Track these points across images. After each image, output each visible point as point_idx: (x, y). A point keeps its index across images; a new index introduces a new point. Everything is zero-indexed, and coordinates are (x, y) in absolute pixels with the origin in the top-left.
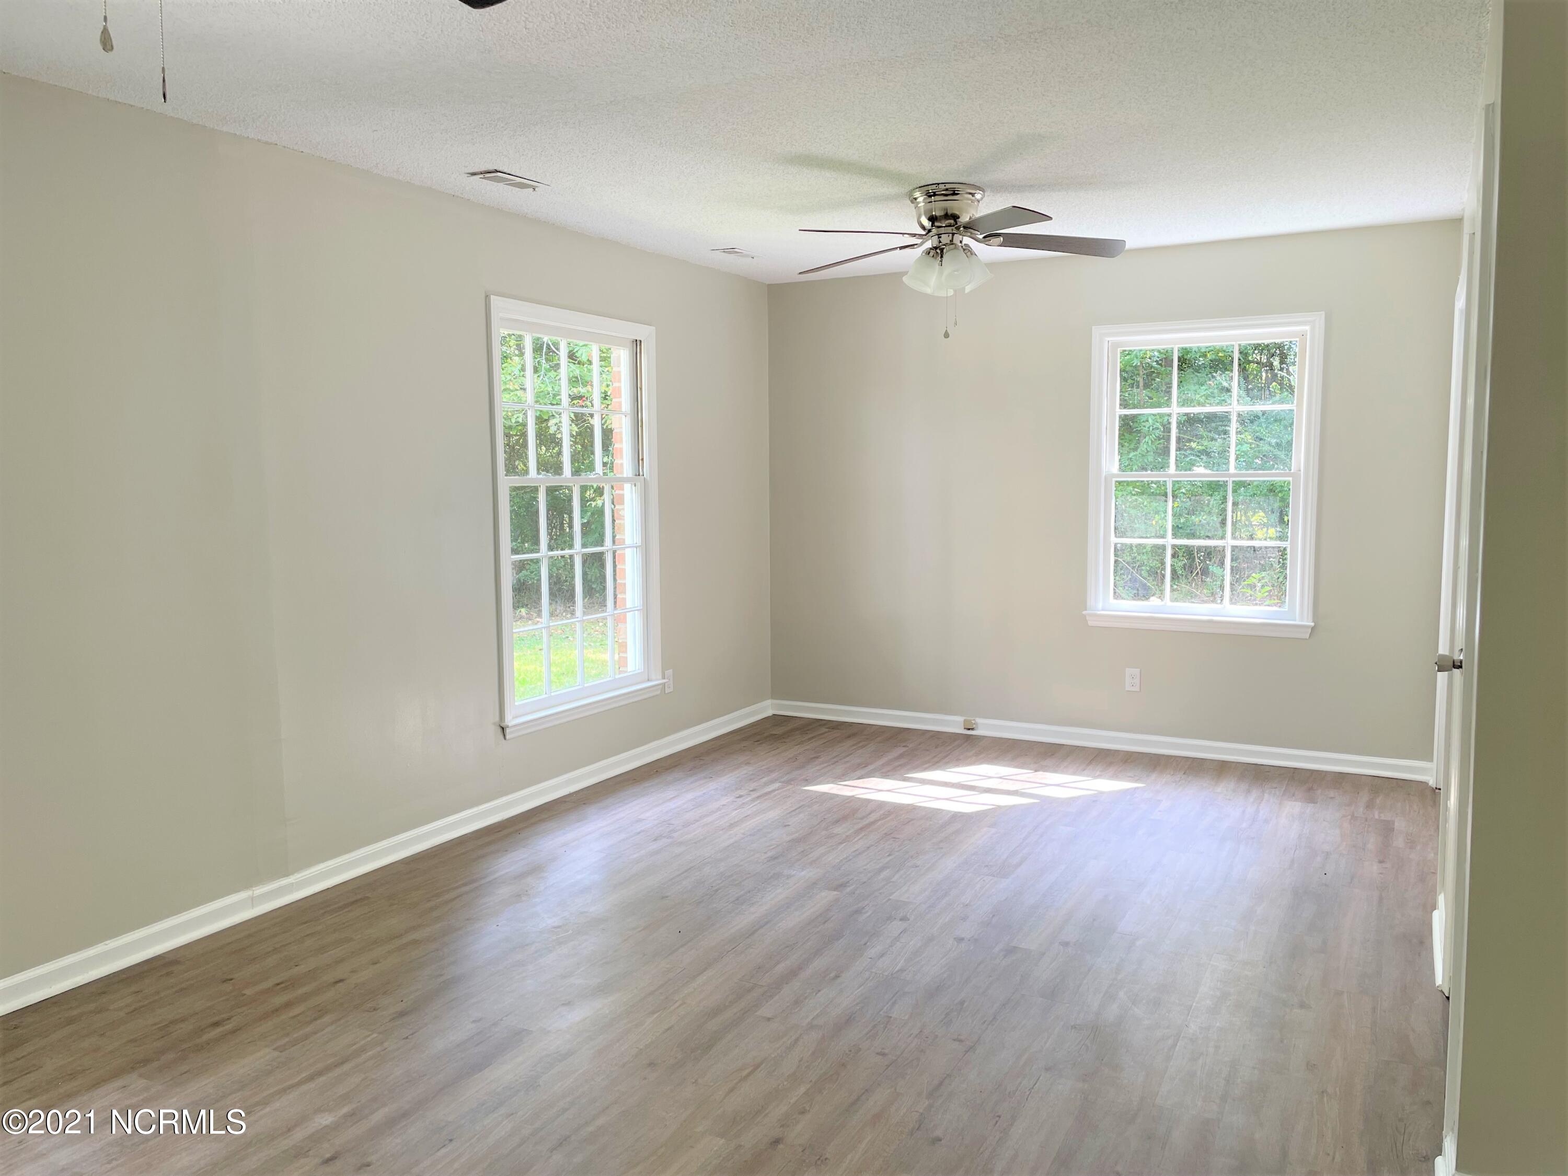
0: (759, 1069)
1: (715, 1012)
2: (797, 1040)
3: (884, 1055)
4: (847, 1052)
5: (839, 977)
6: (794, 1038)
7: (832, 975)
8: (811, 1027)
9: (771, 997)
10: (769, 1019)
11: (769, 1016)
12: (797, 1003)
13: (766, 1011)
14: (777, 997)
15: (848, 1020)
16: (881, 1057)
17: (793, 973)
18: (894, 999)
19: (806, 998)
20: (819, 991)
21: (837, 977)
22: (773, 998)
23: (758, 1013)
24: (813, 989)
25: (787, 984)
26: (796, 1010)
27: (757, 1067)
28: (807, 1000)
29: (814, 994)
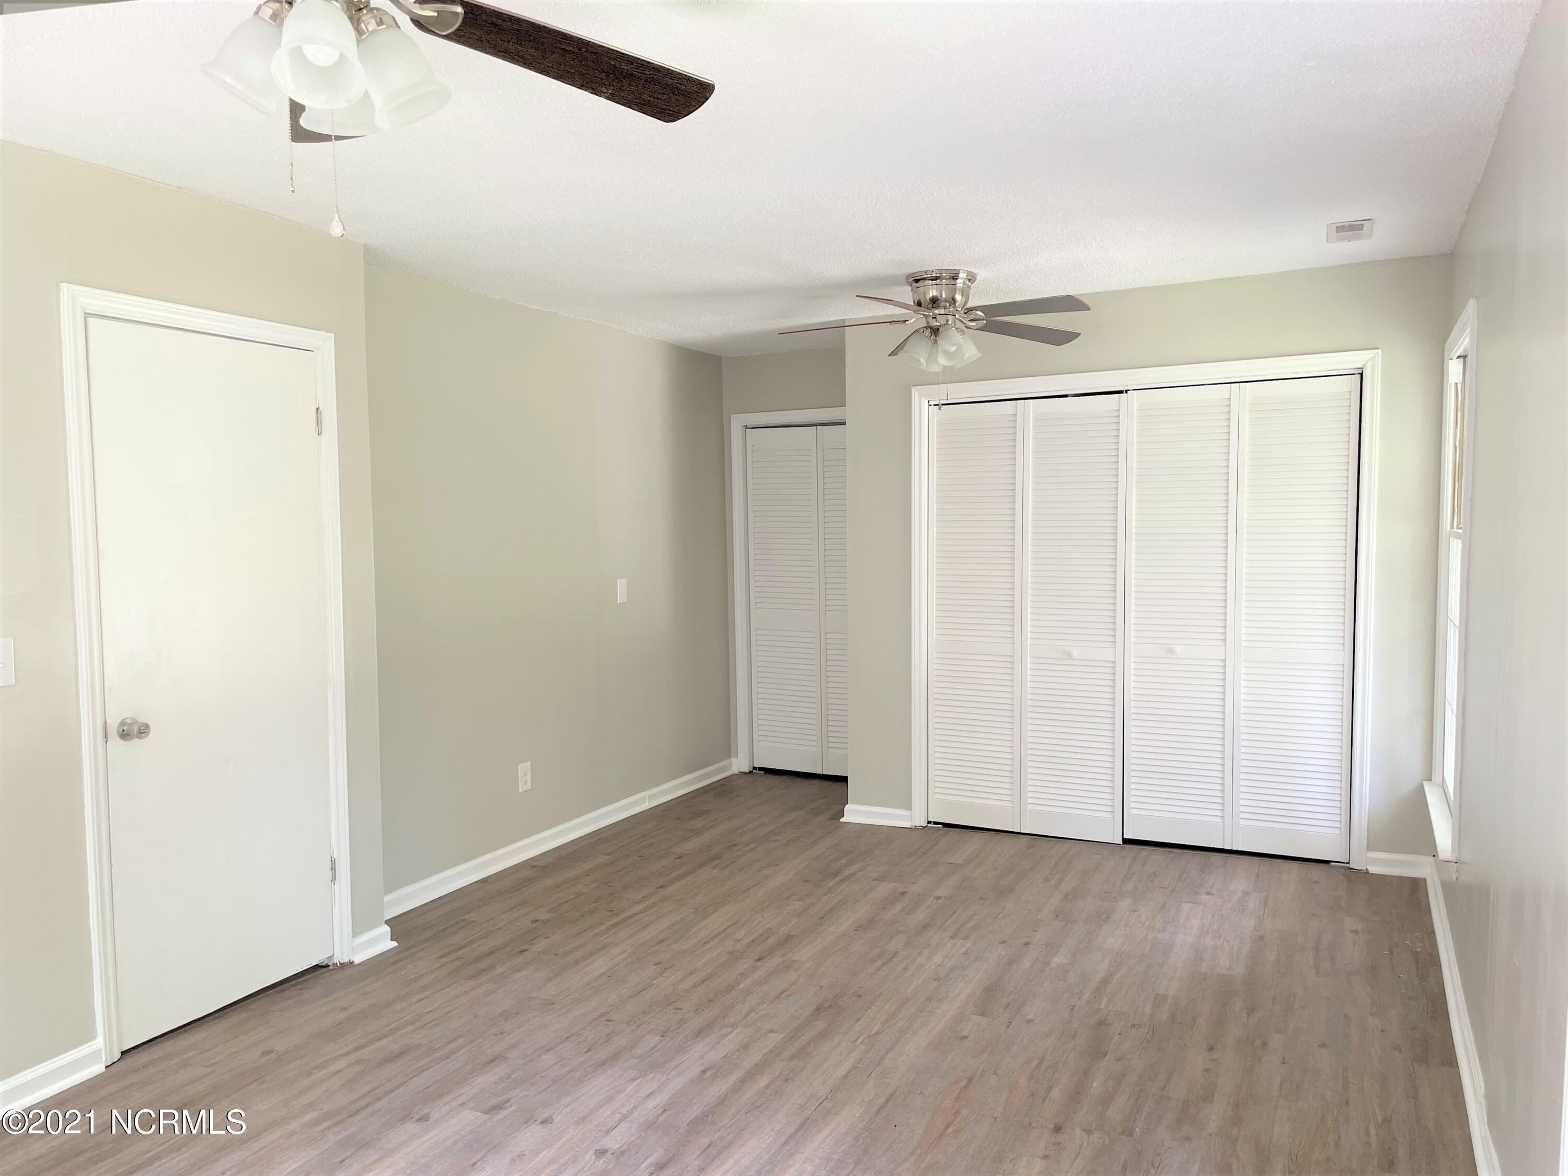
0: (775, 996)
1: (822, 1036)
2: (745, 1017)
3: (678, 1009)
4: (705, 1009)
5: (702, 1072)
6: (749, 1018)
7: (708, 1074)
8: (733, 1026)
9: (771, 1051)
10: (772, 1031)
11: (771, 1034)
12: (746, 1046)
13: (775, 1038)
14: (765, 1051)
15: (699, 1033)
16: (679, 1007)
17: (751, 1075)
18: (652, 1052)
19: (737, 1051)
20: (724, 1057)
21: (704, 1072)
22: (770, 1050)
23: (782, 1036)
24: (730, 1059)
25: (757, 1064)
26: (747, 1039)
27: (778, 997)
28: (737, 1048)
29: (729, 1054)
